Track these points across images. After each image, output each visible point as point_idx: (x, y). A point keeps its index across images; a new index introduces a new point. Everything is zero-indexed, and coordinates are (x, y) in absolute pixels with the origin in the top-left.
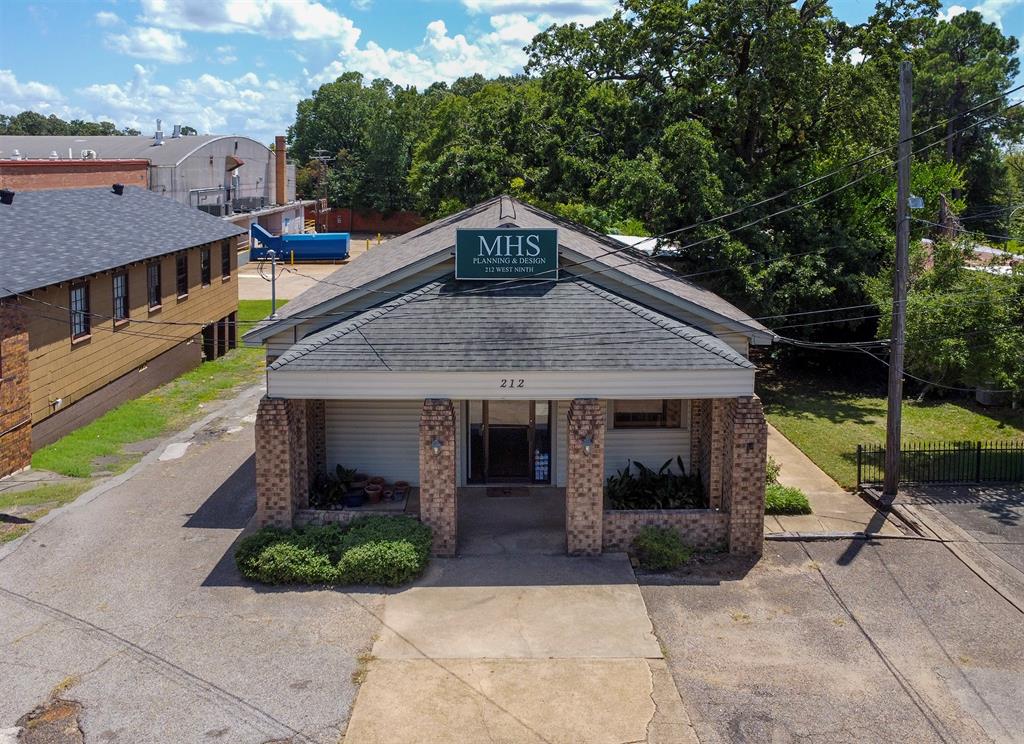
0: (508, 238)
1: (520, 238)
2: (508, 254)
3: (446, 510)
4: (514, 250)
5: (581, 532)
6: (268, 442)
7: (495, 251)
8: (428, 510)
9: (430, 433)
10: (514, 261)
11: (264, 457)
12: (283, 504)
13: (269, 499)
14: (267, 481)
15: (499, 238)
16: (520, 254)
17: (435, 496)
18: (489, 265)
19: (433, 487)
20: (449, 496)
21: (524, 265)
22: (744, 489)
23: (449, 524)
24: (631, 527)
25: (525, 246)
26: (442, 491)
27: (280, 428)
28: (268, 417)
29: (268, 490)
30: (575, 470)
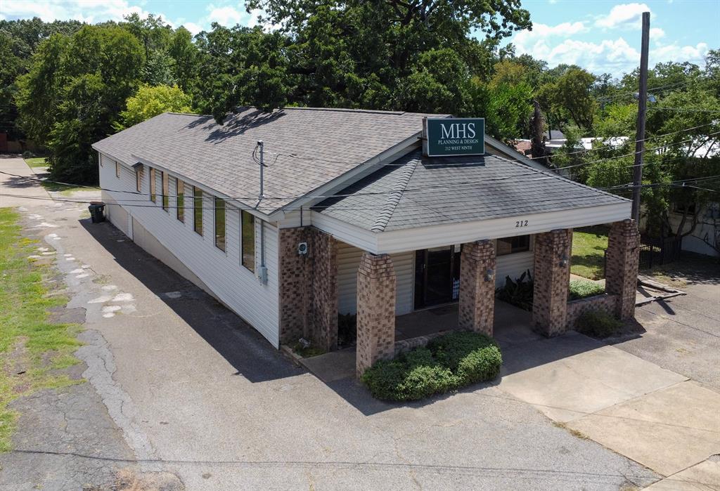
0: (458, 125)
1: (464, 125)
2: (458, 137)
3: (489, 320)
4: (461, 134)
5: (556, 320)
6: (381, 292)
7: (450, 135)
8: (479, 323)
9: (483, 266)
10: (462, 142)
11: (378, 304)
12: (389, 339)
13: (379, 338)
14: (379, 323)
15: (452, 125)
16: (465, 137)
17: (484, 312)
18: (448, 145)
19: (483, 305)
20: (491, 309)
21: (467, 145)
22: (629, 277)
23: (490, 331)
24: (575, 312)
25: (467, 131)
26: (487, 307)
27: (391, 278)
28: (381, 271)
29: (379, 331)
30: (555, 278)
